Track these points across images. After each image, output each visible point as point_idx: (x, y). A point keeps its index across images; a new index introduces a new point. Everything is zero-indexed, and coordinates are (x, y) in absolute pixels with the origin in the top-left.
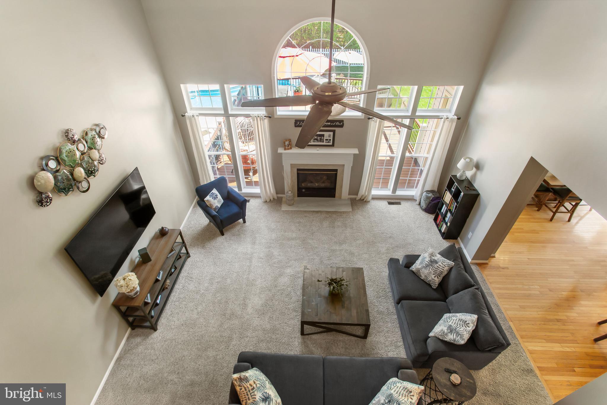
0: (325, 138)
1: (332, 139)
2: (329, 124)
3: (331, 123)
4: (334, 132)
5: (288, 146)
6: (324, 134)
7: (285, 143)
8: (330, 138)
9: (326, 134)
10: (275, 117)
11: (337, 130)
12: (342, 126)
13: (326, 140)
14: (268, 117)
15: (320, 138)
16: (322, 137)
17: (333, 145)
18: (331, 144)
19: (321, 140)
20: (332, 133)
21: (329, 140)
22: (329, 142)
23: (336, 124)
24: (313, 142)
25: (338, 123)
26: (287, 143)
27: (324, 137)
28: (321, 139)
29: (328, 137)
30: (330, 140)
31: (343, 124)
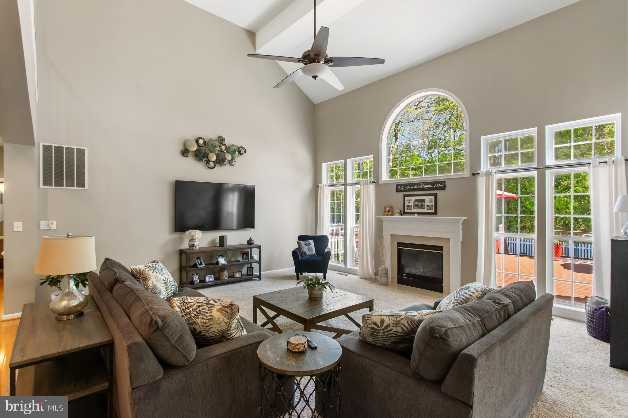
0: (426, 204)
1: (433, 204)
2: (430, 186)
3: (431, 185)
4: (436, 196)
5: (388, 213)
6: (425, 199)
7: (385, 209)
8: (431, 204)
9: (427, 199)
10: (380, 183)
11: (439, 193)
12: (443, 188)
13: (428, 206)
14: (372, 182)
15: (421, 203)
16: (422, 203)
17: (435, 213)
18: (433, 211)
19: (422, 207)
20: (433, 198)
21: (430, 206)
22: (430, 209)
23: (436, 186)
24: (414, 209)
25: (439, 185)
26: (388, 209)
27: (425, 202)
28: (422, 205)
29: (429, 202)
30: (432, 206)
31: (445, 185)
